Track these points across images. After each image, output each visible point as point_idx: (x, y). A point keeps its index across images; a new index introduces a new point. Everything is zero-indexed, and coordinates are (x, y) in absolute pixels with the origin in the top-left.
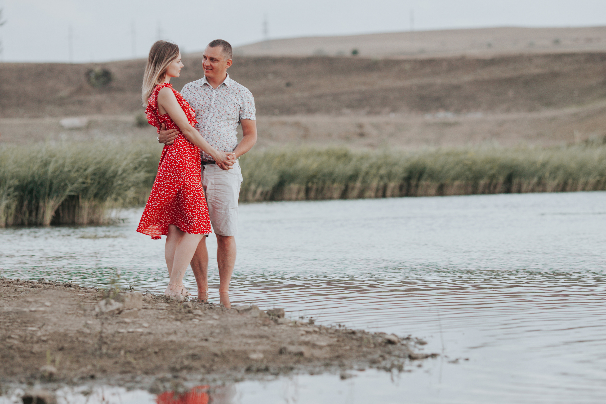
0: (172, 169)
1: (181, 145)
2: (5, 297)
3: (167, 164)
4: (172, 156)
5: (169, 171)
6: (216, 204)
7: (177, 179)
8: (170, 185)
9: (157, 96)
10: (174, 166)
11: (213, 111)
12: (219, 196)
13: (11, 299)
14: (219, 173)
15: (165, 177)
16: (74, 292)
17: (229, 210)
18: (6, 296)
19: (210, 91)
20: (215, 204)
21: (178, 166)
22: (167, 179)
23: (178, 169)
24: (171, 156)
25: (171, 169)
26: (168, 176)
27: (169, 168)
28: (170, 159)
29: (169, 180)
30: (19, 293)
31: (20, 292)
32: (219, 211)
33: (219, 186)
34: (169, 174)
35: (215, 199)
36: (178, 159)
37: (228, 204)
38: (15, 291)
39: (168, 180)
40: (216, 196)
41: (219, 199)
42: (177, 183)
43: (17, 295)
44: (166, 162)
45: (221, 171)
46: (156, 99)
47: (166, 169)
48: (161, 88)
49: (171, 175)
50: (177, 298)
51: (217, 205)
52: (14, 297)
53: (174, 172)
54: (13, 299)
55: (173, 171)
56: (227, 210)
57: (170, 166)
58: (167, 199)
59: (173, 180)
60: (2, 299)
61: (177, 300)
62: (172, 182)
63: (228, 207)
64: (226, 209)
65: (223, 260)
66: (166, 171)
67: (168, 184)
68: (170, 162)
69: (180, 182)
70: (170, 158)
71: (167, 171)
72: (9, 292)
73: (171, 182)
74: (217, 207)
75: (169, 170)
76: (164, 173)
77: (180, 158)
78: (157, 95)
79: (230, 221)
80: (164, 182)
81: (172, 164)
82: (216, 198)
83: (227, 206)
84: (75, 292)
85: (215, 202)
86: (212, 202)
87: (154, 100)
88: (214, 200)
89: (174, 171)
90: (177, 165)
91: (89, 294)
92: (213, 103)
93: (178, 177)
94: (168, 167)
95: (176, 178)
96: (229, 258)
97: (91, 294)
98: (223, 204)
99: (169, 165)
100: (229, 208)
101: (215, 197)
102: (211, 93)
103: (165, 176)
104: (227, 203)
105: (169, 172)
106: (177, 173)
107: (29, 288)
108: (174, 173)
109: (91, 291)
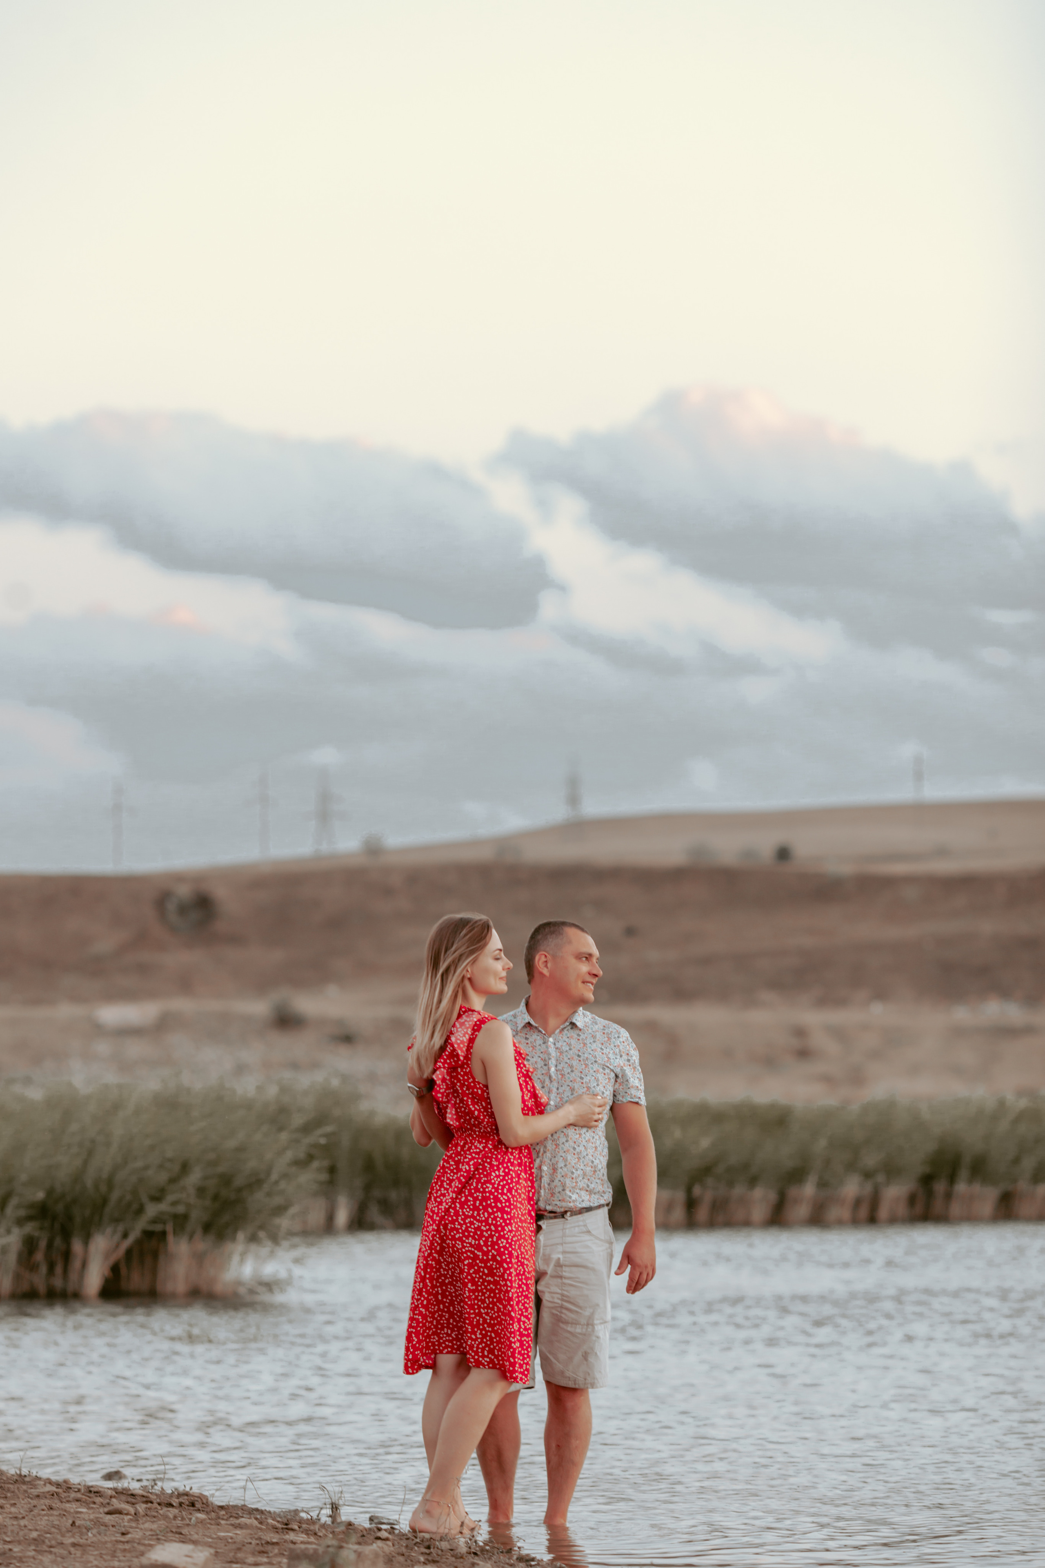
0: (486, 1214)
1: (510, 1162)
2: (51, 1547)
3: (475, 1201)
4: (489, 1182)
5: (478, 1218)
6: (564, 1311)
7: (495, 1240)
8: (476, 1251)
9: (476, 1035)
10: (492, 1208)
11: (558, 1089)
12: (573, 1293)
13: (65, 1552)
14: (574, 1239)
15: (467, 1230)
16: (209, 1528)
17: (596, 1327)
18: (53, 1542)
19: (539, 1041)
20: (561, 1312)
21: (502, 1210)
22: (471, 1236)
23: (500, 1216)
24: (485, 1182)
25: (483, 1214)
26: (475, 1228)
27: (478, 1210)
28: (484, 1189)
29: (475, 1240)
30: (82, 1534)
31: (84, 1530)
32: (569, 1329)
33: (574, 1269)
34: (477, 1224)
35: (562, 1300)
36: (503, 1194)
37: (593, 1314)
38: (72, 1525)
39: (473, 1238)
40: (565, 1293)
41: (572, 1300)
42: (493, 1248)
43: (77, 1539)
44: (471, 1194)
45: (578, 1235)
46: (472, 1041)
47: (471, 1212)
48: (489, 1020)
49: (481, 1226)
50: (450, 1545)
51: (565, 1314)
52: (74, 1545)
53: (490, 1222)
54: (72, 1549)
55: (487, 1220)
56: (590, 1327)
57: (483, 1206)
58: (470, 1285)
59: (484, 1239)
60: (46, 1551)
61: (452, 1550)
62: (482, 1244)
63: (593, 1320)
64: (588, 1325)
65: (559, 1446)
66: (472, 1216)
67: (473, 1249)
68: (482, 1196)
69: (500, 1247)
70: (484, 1186)
71: (475, 1218)
72: (58, 1529)
73: (479, 1243)
74: (566, 1318)
75: (479, 1214)
76: (467, 1221)
77: (508, 1192)
78: (477, 1033)
79: (596, 1353)
80: (463, 1242)
81: (489, 1202)
82: (565, 1298)
83: (591, 1317)
84: (209, 1526)
85: (562, 1307)
86: (552, 1308)
87: (465, 1040)
88: (559, 1302)
89: (490, 1219)
90: (500, 1206)
91: (244, 1531)
92: (553, 1069)
93: (497, 1235)
94: (476, 1208)
95: (491, 1236)
96: (574, 1443)
97: (249, 1531)
98: (581, 1313)
99: (481, 1204)
100: (596, 1322)
101: (562, 1295)
102: (544, 1046)
103: (467, 1227)
104: (591, 1310)
105: (478, 1221)
106: (496, 1226)
107: (101, 1516)
108: (490, 1225)
109: (246, 1524)
